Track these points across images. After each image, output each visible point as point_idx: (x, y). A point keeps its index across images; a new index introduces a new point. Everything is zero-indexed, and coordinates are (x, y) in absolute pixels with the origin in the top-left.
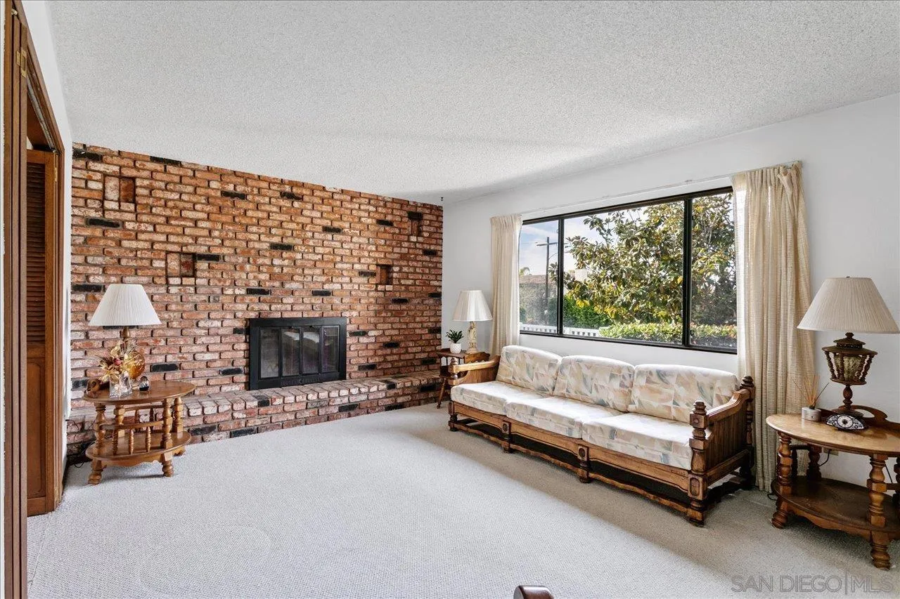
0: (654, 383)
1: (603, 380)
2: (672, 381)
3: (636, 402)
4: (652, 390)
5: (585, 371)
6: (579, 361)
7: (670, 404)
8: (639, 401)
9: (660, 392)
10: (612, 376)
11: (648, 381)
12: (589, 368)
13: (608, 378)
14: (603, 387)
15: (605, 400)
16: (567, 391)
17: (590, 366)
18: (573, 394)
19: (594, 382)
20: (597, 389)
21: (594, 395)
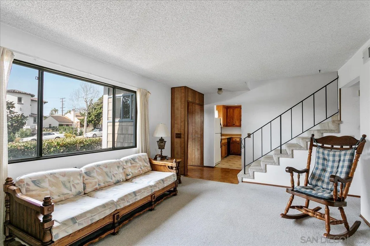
0: (133, 164)
1: (115, 171)
2: (137, 160)
3: (131, 174)
4: (134, 167)
5: (105, 170)
6: (98, 166)
7: (140, 169)
8: (132, 173)
9: (136, 166)
10: (118, 167)
11: (131, 164)
12: (106, 167)
13: (117, 168)
14: (117, 173)
15: (119, 179)
16: (99, 185)
17: (106, 166)
18: (102, 185)
19: (112, 173)
20: (114, 176)
21: (114, 180)
